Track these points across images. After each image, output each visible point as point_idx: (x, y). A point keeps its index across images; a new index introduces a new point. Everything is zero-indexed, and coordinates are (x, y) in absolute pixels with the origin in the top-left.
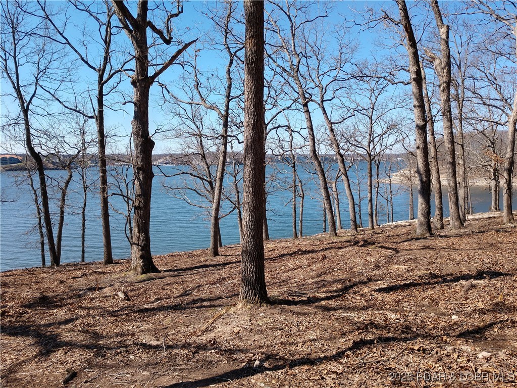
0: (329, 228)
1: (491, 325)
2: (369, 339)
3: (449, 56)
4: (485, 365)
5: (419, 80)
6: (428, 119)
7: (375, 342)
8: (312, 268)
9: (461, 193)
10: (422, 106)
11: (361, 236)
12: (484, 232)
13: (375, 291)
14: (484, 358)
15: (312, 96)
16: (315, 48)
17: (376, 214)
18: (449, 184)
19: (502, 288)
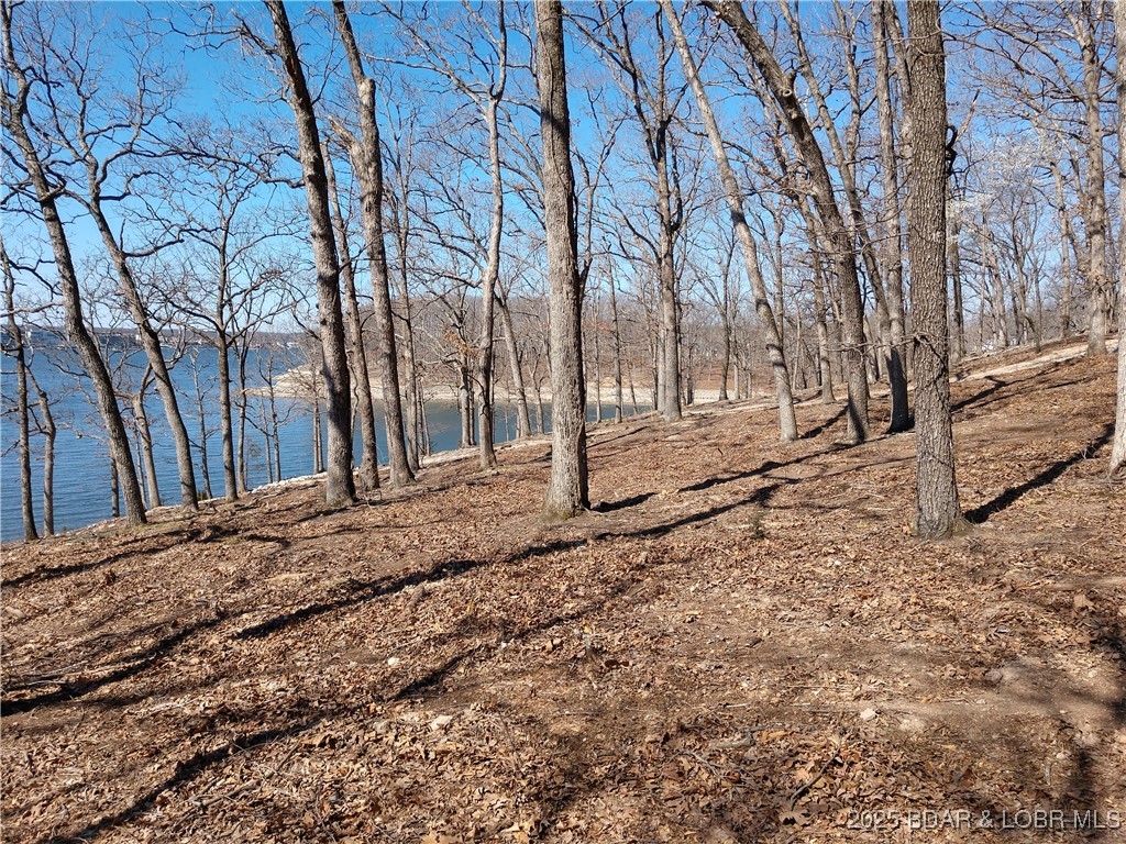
0: (126, 505)
1: (455, 662)
2: (215, 748)
3: (376, 141)
4: (442, 741)
5: (320, 181)
6: (341, 264)
7: (230, 752)
8: (77, 608)
9: (410, 414)
10: (328, 237)
11: (208, 518)
12: (448, 488)
13: (233, 638)
14: (442, 727)
15: (65, 183)
16: (71, 64)
17: (242, 466)
18: (386, 397)
19: (473, 590)
